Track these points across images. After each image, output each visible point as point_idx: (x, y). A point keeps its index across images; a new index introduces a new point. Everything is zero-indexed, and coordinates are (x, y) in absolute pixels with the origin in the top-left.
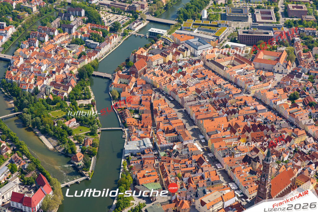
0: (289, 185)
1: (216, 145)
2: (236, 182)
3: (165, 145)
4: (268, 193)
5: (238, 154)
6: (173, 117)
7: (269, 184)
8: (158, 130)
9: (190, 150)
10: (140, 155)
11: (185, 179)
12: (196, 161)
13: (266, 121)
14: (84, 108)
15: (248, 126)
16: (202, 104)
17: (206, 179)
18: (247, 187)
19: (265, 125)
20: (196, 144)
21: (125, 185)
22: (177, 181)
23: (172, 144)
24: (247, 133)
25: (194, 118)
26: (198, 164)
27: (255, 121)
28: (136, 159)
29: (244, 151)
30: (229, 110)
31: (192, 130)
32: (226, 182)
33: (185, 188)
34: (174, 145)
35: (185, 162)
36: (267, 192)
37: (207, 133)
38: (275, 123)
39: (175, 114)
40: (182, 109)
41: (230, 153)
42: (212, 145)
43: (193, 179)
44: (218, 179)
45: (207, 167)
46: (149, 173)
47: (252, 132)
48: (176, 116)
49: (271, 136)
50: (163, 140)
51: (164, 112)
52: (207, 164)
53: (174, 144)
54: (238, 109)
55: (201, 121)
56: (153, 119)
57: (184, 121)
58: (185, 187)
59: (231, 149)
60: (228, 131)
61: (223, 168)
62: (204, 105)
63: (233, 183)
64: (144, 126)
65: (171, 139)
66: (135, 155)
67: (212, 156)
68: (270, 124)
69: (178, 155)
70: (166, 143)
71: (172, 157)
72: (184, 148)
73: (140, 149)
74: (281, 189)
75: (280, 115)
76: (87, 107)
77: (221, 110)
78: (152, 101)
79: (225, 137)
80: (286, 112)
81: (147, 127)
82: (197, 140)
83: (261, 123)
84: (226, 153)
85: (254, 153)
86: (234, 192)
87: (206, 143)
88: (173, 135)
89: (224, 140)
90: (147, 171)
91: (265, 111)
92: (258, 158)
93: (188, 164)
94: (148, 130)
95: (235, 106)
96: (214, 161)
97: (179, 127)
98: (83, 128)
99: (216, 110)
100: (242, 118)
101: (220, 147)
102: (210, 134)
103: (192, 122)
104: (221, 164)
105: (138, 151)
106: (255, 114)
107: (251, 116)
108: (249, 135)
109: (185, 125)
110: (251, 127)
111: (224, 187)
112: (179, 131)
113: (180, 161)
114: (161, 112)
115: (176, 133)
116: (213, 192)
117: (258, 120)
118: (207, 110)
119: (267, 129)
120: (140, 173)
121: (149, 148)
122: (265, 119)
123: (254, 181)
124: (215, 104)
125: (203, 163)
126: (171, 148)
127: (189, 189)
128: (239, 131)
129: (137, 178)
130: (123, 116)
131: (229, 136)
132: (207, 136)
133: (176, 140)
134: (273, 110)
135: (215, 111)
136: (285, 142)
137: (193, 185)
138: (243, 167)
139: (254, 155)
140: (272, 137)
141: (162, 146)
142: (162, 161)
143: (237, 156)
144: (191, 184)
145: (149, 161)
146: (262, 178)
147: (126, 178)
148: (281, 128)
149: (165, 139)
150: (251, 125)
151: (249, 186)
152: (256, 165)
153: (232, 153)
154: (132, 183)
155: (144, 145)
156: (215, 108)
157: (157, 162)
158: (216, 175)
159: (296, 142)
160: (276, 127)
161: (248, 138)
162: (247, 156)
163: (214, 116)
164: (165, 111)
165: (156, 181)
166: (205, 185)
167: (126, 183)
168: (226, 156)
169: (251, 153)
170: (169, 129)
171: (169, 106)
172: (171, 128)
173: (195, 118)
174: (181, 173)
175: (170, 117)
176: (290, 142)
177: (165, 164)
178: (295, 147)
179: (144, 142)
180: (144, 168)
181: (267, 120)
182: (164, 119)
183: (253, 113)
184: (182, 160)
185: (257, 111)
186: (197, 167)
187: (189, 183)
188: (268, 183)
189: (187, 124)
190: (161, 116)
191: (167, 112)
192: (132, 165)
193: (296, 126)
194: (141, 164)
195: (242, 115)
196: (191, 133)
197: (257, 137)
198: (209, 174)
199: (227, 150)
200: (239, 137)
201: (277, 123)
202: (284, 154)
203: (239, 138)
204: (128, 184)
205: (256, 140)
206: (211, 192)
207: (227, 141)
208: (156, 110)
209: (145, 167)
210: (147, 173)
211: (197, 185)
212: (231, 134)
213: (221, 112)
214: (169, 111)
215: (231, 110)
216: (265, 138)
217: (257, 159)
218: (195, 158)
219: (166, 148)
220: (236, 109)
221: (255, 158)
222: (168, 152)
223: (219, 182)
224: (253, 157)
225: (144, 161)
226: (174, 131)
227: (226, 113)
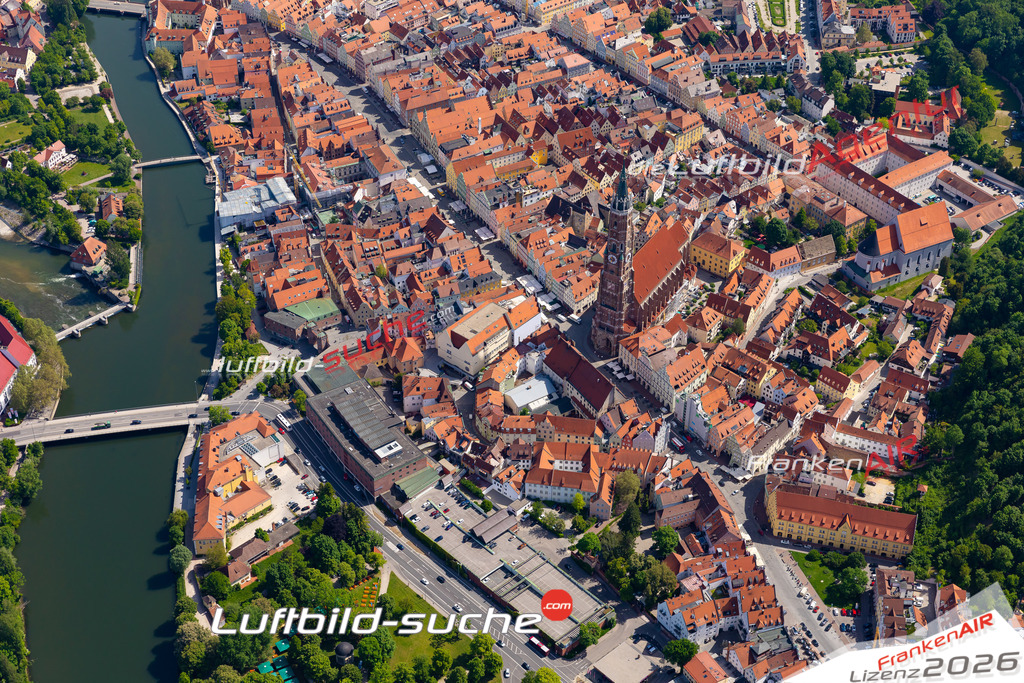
0: (678, 266)
1: (470, 178)
2: (536, 273)
3: (330, 191)
4: (627, 292)
5: (531, 195)
6: (340, 110)
7: (629, 270)
8: (303, 150)
9: (400, 200)
10: (265, 227)
11: (400, 281)
12: (422, 226)
13: (593, 97)
14: (81, 108)
15: (548, 116)
16: (414, 65)
17: (456, 273)
18: (566, 283)
19: (592, 108)
20: (413, 181)
21: (236, 314)
22: (377, 286)
23: (349, 187)
24: (546, 136)
25: (398, 108)
26: (428, 235)
27: (564, 100)
28: (256, 239)
29: (546, 186)
30: (491, 76)
31: (396, 143)
32: (509, 276)
33: (403, 304)
34: (356, 189)
35: (392, 232)
36: (624, 291)
37: (441, 148)
38: (618, 101)
39: (343, 101)
40: (361, 86)
41: (509, 195)
42: (460, 178)
43: (419, 278)
44: (489, 270)
45: (454, 240)
46: (299, 273)
47: (560, 131)
48: (348, 107)
49: (612, 136)
50: (321, 178)
51: (314, 98)
52: (452, 233)
53: (354, 186)
54: (513, 70)
55: (420, 115)
56: (284, 122)
57: (372, 118)
58: (401, 300)
59: (511, 185)
60: (496, 134)
61: (495, 238)
62: (420, 67)
63: (529, 276)
64: (264, 145)
65: (343, 174)
66: (251, 229)
67: (462, 207)
68: (606, 105)
69: (369, 215)
70: (333, 185)
71: (355, 224)
72: (384, 195)
73: (262, 209)
74: (659, 279)
75: (627, 77)
76: (90, 105)
77: (469, 78)
78: (273, 70)
79: (491, 153)
80: (643, 68)
81: (272, 146)
82: (413, 167)
83: (580, 103)
84: (499, 196)
85: (573, 189)
86: (536, 300)
87: (441, 174)
88: (348, 161)
89: (488, 163)
90: (292, 271)
91: (588, 70)
92: (585, 200)
93: (402, 237)
94: (275, 156)
95: (505, 63)
96: (470, 221)
97: (361, 138)
98: (88, 166)
99: (455, 80)
100: (527, 94)
101: (482, 183)
102: (450, 148)
103: (393, 120)
104: (488, 227)
105: (258, 217)
106: (562, 81)
107: (550, 88)
108: (554, 141)
109: (377, 131)
110: (556, 117)
111: (508, 289)
112: (364, 148)
113: (378, 231)
114: (305, 101)
115: (356, 155)
116: (482, 308)
117: (571, 95)
118: (431, 82)
119: (599, 119)
120: (273, 278)
121: (287, 205)
122: (589, 93)
123: (582, 266)
124: (448, 64)
125: (442, 230)
126: (347, 198)
127: (415, 306)
128: (525, 133)
129: (267, 292)
130: (198, 122)
131: (500, 149)
132: (441, 155)
133: (358, 176)
134: (608, 65)
135: (452, 82)
136: (650, 151)
137: (422, 295)
138: (549, 230)
139: (574, 194)
140: (614, 140)
141: (321, 194)
142: (329, 237)
143: (528, 201)
144: (417, 292)
145: (294, 242)
146: (610, 257)
147: (237, 295)
148: (634, 112)
149: (327, 174)
150: (555, 112)
151: (573, 280)
152: (582, 221)
153: (516, 194)
154: (255, 307)
155: (272, 197)
156: (450, 75)
157: (314, 242)
158: (482, 258)
159: (680, 146)
160: (622, 110)
161: (550, 148)
162: (556, 199)
163: (452, 98)
164: (317, 96)
165: (320, 295)
166: (457, 291)
167: (239, 310)
168: (501, 206)
169: (565, 189)
170: (336, 147)
171: (322, 80)
172: (338, 143)
173: (401, 107)
174: (385, 265)
175: (330, 112)
176: (663, 149)
177: (340, 245)
178: (679, 160)
179: (269, 189)
180: (282, 261)
181: (596, 93)
182: (316, 119)
183: (556, 79)
184: (383, 229)
185: (565, 71)
186: (428, 243)
187: (411, 289)
188: (626, 265)
189: (382, 127)
190: (307, 110)
191: (321, 99)
192: (247, 257)
193: (673, 102)
194: (270, 251)
195: (526, 87)
196: (396, 150)
197: (575, 145)
198: (461, 259)
199: (502, 188)
200: (529, 147)
201: (622, 99)
202: (652, 183)
203: (529, 152)
204: (245, 312)
205: (573, 154)
206: (475, 307)
207: (498, 164)
208: (289, 94)
209: (284, 258)
210: (294, 274)
211: (435, 293)
212: (505, 141)
213: (470, 84)
214: (327, 95)
215: (496, 76)
216: (598, 146)
217: (583, 205)
218: (416, 219)
219: (335, 199)
220: (507, 71)
221: (579, 203)
222: (342, 211)
223: (492, 277)
224: (574, 200)
225: (278, 244)
226: (348, 149)
227: (483, 84)
